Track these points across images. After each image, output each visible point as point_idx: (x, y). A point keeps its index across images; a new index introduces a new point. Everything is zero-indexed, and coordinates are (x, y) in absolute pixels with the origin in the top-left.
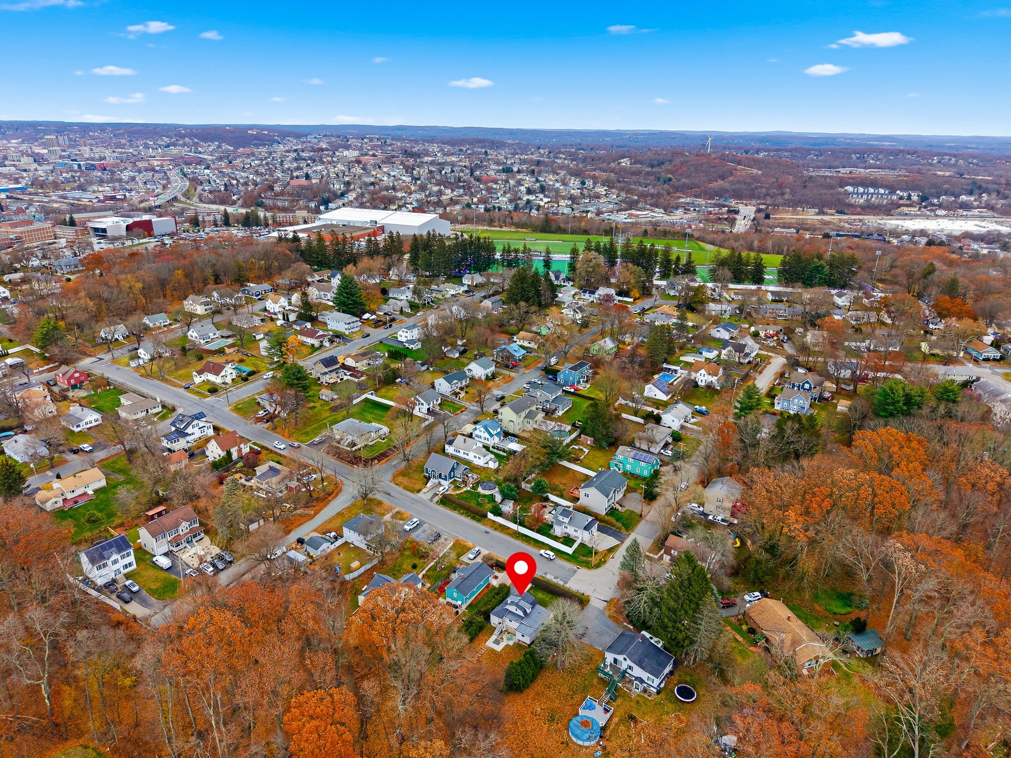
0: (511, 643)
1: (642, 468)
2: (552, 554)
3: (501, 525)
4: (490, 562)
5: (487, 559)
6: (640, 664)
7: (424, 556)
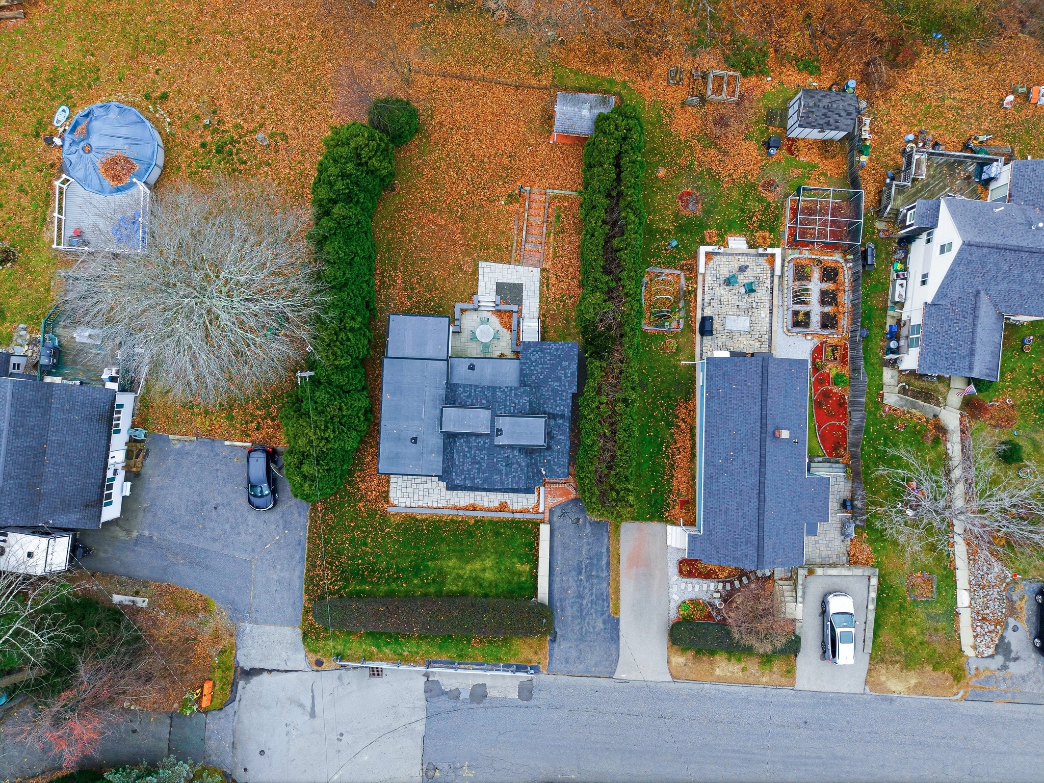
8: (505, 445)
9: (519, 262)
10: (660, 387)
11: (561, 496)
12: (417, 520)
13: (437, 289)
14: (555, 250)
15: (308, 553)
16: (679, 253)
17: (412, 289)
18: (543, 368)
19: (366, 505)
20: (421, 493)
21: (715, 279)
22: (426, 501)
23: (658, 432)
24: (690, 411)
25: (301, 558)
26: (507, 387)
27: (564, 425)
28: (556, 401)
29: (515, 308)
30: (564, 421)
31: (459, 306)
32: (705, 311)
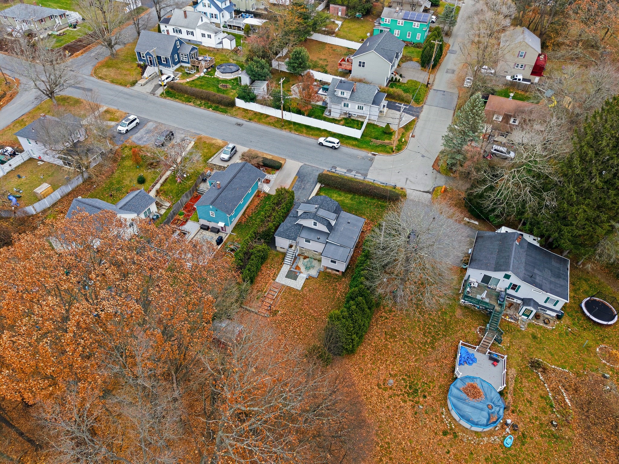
0: (314, 273)
1: (415, 31)
2: (336, 140)
3: (256, 113)
4: (255, 161)
5: (247, 158)
6: (531, 280)
7: (153, 164)
9: (283, 285)
14: (265, 286)
29: (292, 269)
32: (216, 247)
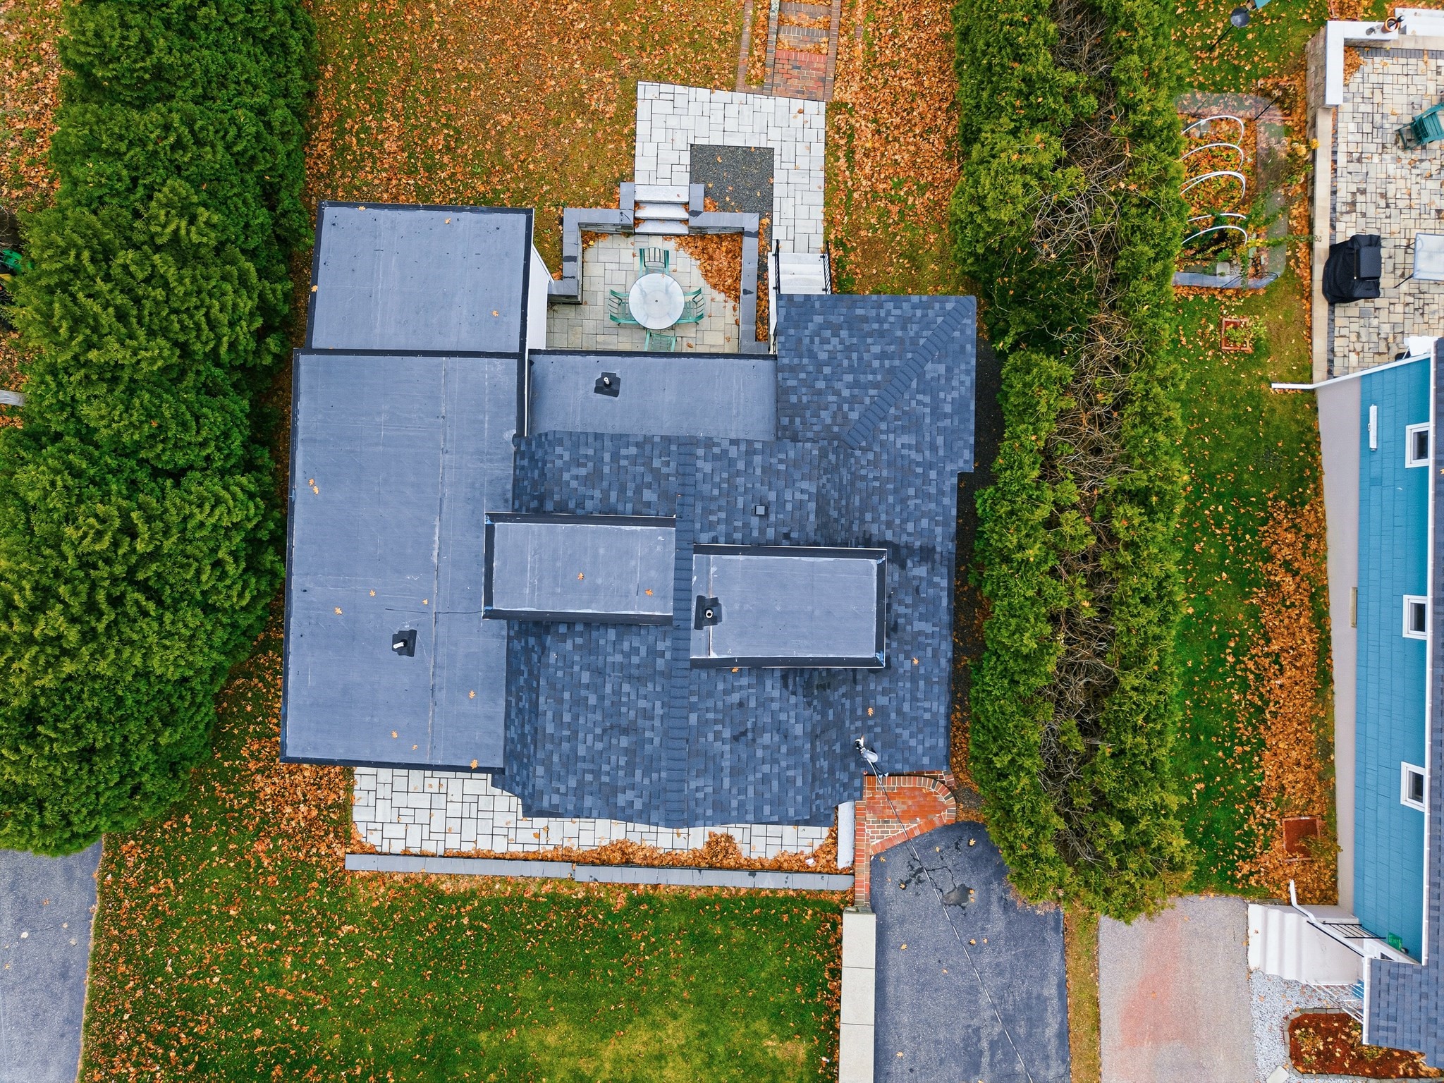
8: (729, 662)
9: (762, 86)
10: (1211, 462)
11: (908, 816)
12: (440, 897)
13: (509, 168)
14: (870, 45)
15: (91, 1007)
16: (1248, 57)
17: (430, 169)
18: (856, 384)
19: (277, 848)
20: (454, 809)
21: (1367, 128)
22: (469, 833)
23: (1210, 605)
24: (1309, 537)
25: (68, 1021)
26: (734, 442)
27: (931, 584)
28: (903, 501)
29: (750, 221)
30: (932, 571)
31: (574, 216)
32: (1340, 226)
